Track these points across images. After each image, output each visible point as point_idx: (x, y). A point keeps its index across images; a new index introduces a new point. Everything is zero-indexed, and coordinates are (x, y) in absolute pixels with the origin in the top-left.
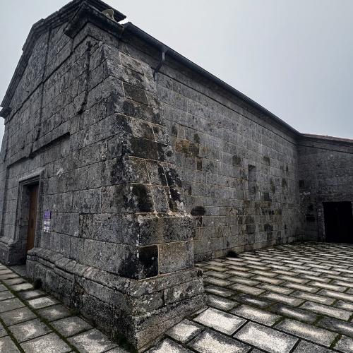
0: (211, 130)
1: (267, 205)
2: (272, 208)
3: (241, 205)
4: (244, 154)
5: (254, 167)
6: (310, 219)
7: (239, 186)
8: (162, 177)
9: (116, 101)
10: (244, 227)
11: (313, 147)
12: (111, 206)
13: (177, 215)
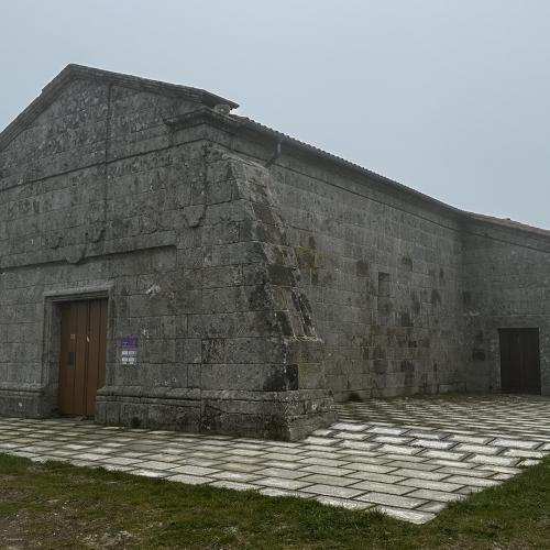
0: (329, 229)
1: (405, 332)
2: (414, 337)
3: (367, 331)
4: (372, 258)
5: (387, 275)
6: (479, 355)
7: (365, 305)
8: (295, 303)
9: (251, 228)
10: (371, 363)
11: (486, 236)
12: (251, 330)
13: (311, 339)
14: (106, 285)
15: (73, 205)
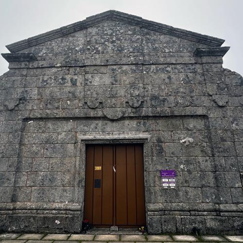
14: (142, 135)
15: (113, 84)
